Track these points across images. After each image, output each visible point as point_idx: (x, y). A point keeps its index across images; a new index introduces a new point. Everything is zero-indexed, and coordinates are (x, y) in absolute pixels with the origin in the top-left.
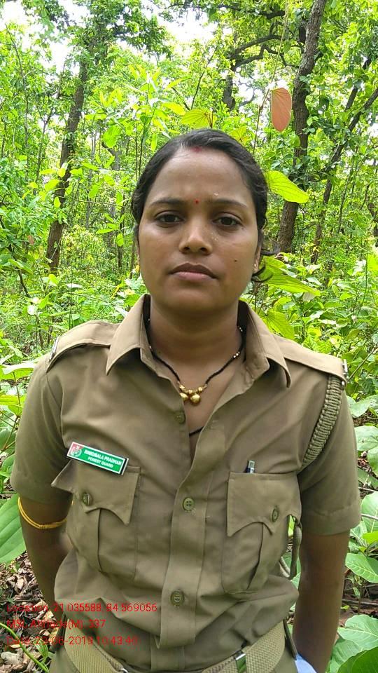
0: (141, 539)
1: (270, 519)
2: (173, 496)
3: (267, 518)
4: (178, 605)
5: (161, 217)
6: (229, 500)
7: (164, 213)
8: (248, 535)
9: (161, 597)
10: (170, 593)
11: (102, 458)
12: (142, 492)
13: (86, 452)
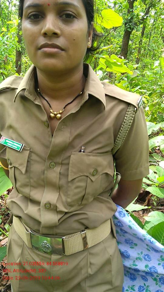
0: (32, 181)
1: (91, 175)
2: (45, 161)
3: (89, 174)
4: (48, 209)
5: (31, 16)
6: (70, 164)
7: (32, 13)
8: (80, 181)
9: (40, 205)
10: (44, 204)
11: (13, 144)
12: (31, 159)
13: (7, 141)
